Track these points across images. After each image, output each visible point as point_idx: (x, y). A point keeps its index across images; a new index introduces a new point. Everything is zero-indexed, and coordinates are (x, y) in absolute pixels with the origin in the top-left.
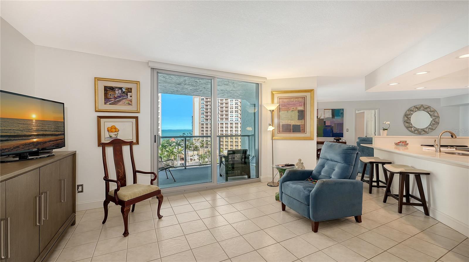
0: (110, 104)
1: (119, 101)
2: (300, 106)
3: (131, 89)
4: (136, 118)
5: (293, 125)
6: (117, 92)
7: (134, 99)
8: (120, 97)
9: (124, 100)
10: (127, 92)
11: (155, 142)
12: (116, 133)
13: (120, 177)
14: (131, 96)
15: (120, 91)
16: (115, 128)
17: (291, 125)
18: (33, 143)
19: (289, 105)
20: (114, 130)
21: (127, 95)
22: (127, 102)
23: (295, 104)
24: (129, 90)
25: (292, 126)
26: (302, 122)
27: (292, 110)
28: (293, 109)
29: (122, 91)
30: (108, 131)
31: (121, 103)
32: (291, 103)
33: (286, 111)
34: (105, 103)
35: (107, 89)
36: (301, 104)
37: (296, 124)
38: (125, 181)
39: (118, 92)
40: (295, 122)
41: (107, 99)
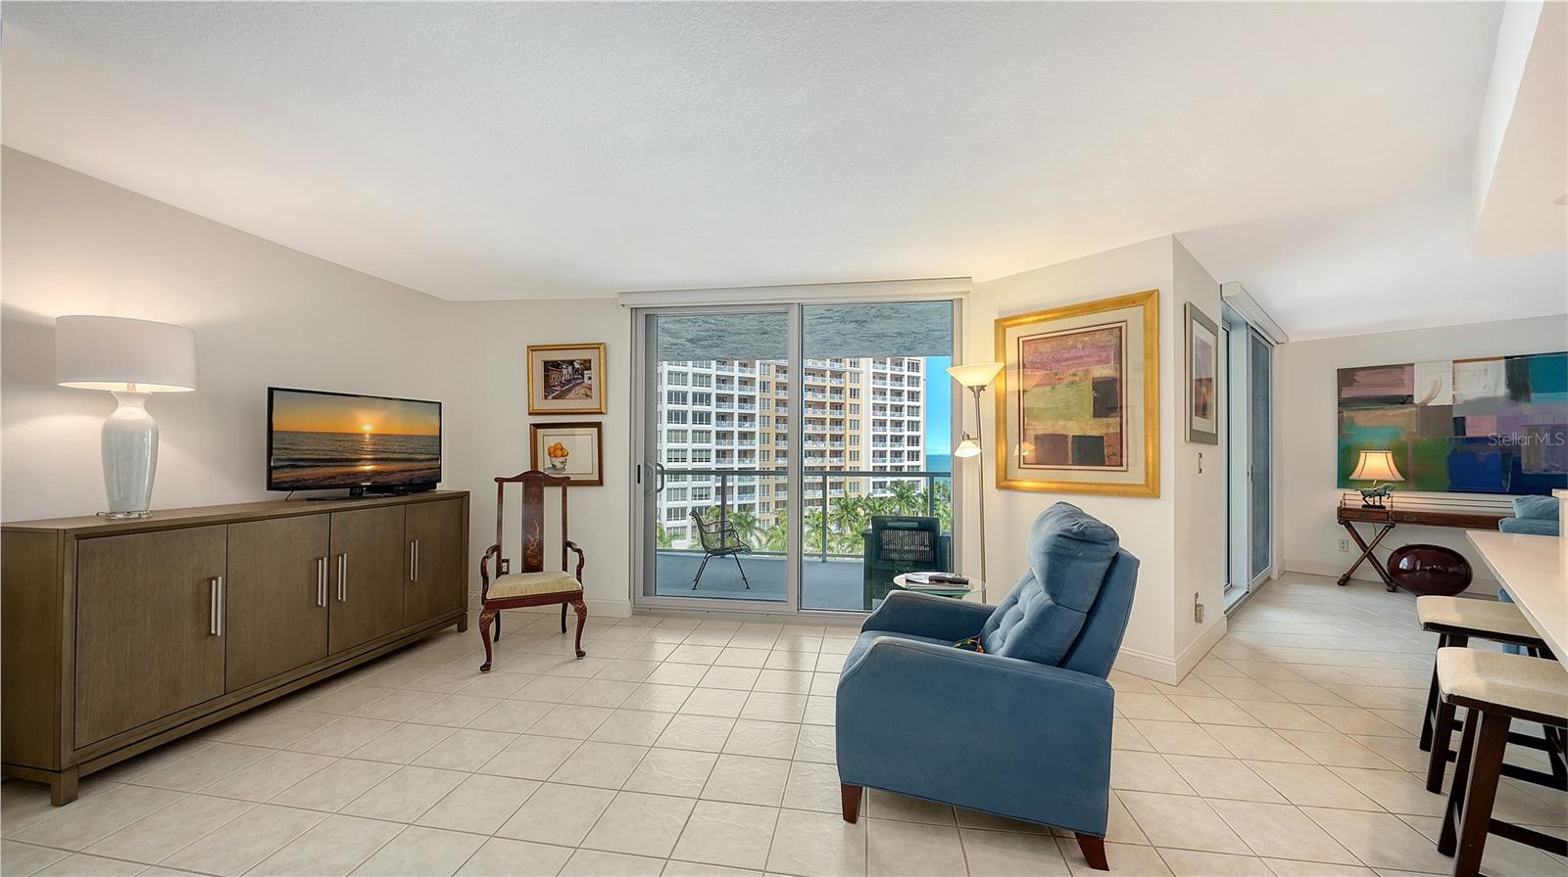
0: (553, 398)
1: (569, 390)
2: (1100, 362)
3: (590, 361)
4: (598, 425)
5: (1073, 436)
6: (565, 372)
7: (594, 383)
8: (569, 381)
9: (577, 388)
10: (583, 370)
11: (639, 482)
12: (562, 459)
13: (528, 552)
14: (590, 378)
15: (570, 368)
16: (562, 449)
17: (1066, 437)
18: (364, 472)
19: (1058, 361)
20: (559, 453)
21: (583, 375)
22: (582, 391)
23: (1081, 357)
24: (587, 365)
25: (1070, 440)
26: (1108, 426)
27: (1071, 379)
28: (1075, 375)
29: (574, 367)
30: (550, 454)
31: (571, 395)
32: (1066, 355)
33: (1050, 387)
34: (546, 397)
35: (550, 367)
36: (1104, 354)
37: (1088, 434)
38: (541, 562)
39: (567, 371)
40: (1083, 424)
41: (548, 388)
